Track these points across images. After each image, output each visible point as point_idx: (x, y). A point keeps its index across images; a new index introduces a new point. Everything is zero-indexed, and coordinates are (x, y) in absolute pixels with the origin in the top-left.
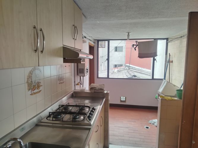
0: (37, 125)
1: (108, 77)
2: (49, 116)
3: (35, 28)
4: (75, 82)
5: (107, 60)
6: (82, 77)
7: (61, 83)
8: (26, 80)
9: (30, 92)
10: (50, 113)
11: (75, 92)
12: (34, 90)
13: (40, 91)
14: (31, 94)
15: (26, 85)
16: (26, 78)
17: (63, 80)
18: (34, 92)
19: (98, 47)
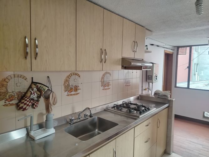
0: (105, 110)
1: (188, 87)
2: (114, 107)
3: (101, 49)
4: (142, 87)
5: (188, 68)
6: (151, 84)
7: (128, 86)
8: (100, 80)
9: (102, 88)
10: (115, 105)
11: (140, 96)
12: (105, 87)
13: (109, 88)
14: (103, 89)
15: (100, 83)
16: (101, 78)
17: (129, 84)
18: (105, 88)
19: (177, 54)
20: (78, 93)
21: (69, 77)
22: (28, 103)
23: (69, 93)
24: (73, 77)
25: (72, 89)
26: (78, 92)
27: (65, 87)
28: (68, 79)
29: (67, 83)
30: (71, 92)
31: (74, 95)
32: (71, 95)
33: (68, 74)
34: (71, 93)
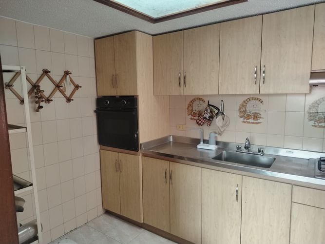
3: (256, 67)
9: (312, 123)
14: (314, 126)
20: (259, 123)
21: (246, 102)
22: (202, 120)
23: (246, 120)
24: (252, 102)
25: (249, 116)
26: (258, 121)
27: (241, 112)
28: (245, 104)
29: (244, 108)
30: (249, 119)
31: (253, 123)
32: (249, 123)
33: (245, 98)
34: (248, 121)
